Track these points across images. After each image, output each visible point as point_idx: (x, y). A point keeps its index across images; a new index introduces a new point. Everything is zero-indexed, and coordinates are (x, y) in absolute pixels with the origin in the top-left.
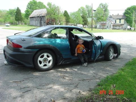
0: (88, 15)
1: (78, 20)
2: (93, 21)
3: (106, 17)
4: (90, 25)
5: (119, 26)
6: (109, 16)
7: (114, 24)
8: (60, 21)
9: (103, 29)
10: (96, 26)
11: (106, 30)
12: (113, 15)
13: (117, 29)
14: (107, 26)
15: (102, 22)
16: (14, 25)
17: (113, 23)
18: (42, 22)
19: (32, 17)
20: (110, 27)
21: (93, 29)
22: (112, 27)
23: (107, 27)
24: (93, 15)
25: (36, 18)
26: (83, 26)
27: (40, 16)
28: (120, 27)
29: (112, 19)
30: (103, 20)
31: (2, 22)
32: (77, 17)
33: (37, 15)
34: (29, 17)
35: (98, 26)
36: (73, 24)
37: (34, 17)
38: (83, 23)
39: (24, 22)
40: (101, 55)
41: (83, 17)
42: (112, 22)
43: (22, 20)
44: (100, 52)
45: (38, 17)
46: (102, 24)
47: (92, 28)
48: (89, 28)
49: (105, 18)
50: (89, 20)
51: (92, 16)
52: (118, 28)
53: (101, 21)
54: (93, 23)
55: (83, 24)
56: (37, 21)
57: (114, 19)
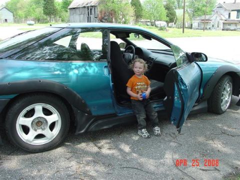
0: (176, 3)
1: (158, 13)
2: (187, 15)
3: (212, 7)
4: (180, 22)
5: (236, 24)
6: (217, 4)
7: (226, 20)
8: (124, 16)
9: (204, 29)
10: (192, 25)
11: (209, 31)
12: (224, 3)
13: (232, 30)
14: (212, 23)
15: (203, 17)
16: (43, 23)
17: (223, 18)
18: (92, 16)
19: (74, 8)
20: (218, 27)
21: (185, 30)
22: (221, 26)
23: (213, 26)
24: (187, 4)
25: (81, 9)
26: (168, 25)
27: (88, 5)
28: (236, 26)
29: (222, 11)
30: (205, 13)
31: (22, 18)
32: (157, 7)
33: (83, 4)
34: (69, 7)
35: (195, 25)
36: (149, 20)
37: (77, 8)
38: (168, 19)
39: (60, 17)
40: (198, 101)
41: (168, 8)
42: (222, 16)
43: (55, 14)
44: (197, 93)
45: (85, 7)
46: (202, 20)
47: (183, 27)
48: (178, 28)
49: (208, 9)
50: (179, 13)
51: (184, 4)
52: (232, 27)
53: (200, 16)
54: (185, 20)
55: (167, 22)
56: (82, 15)
57: (226, 10)
